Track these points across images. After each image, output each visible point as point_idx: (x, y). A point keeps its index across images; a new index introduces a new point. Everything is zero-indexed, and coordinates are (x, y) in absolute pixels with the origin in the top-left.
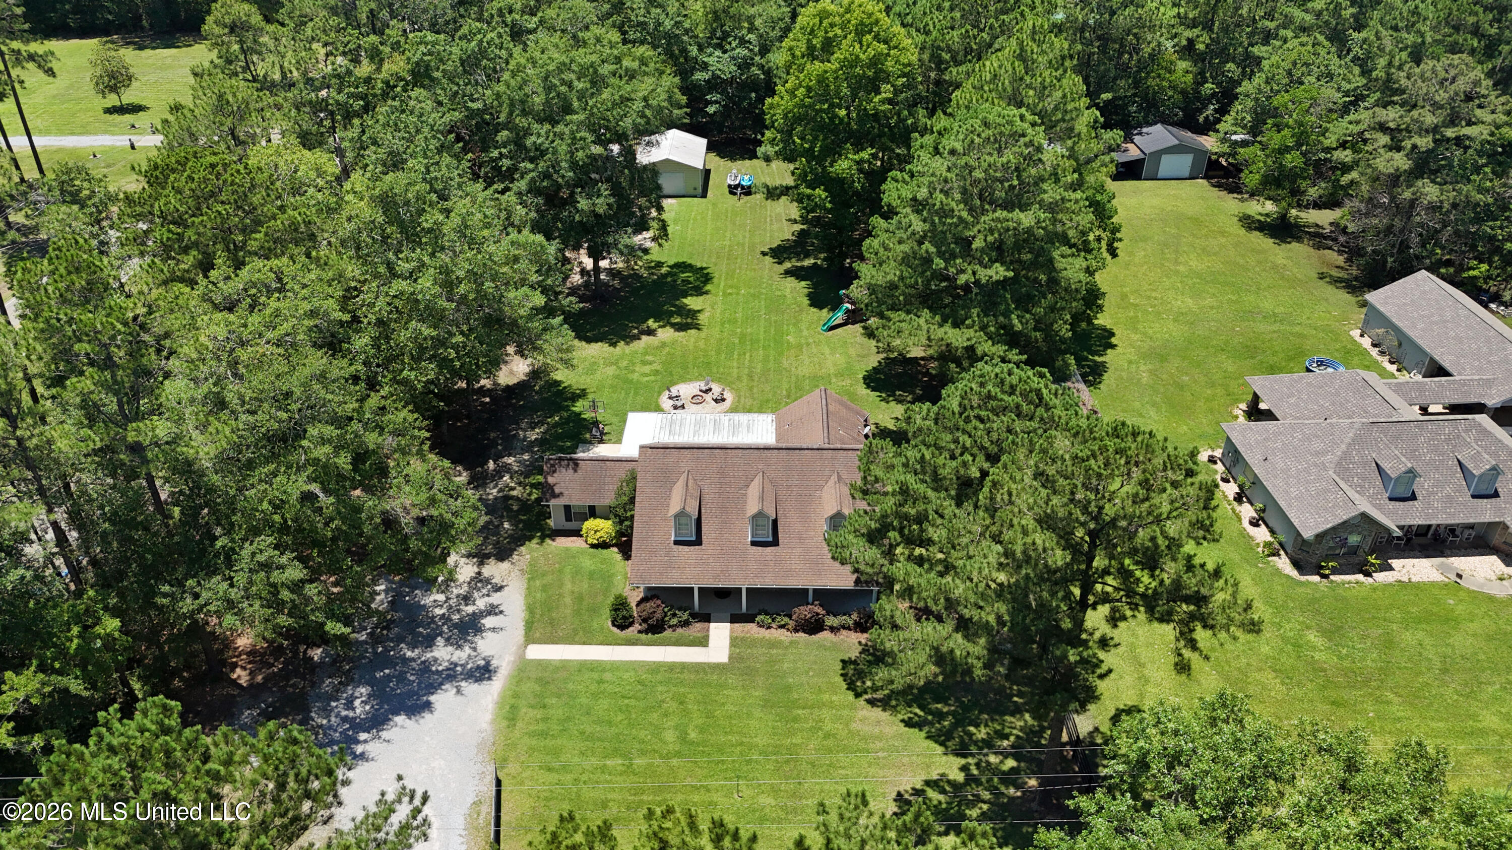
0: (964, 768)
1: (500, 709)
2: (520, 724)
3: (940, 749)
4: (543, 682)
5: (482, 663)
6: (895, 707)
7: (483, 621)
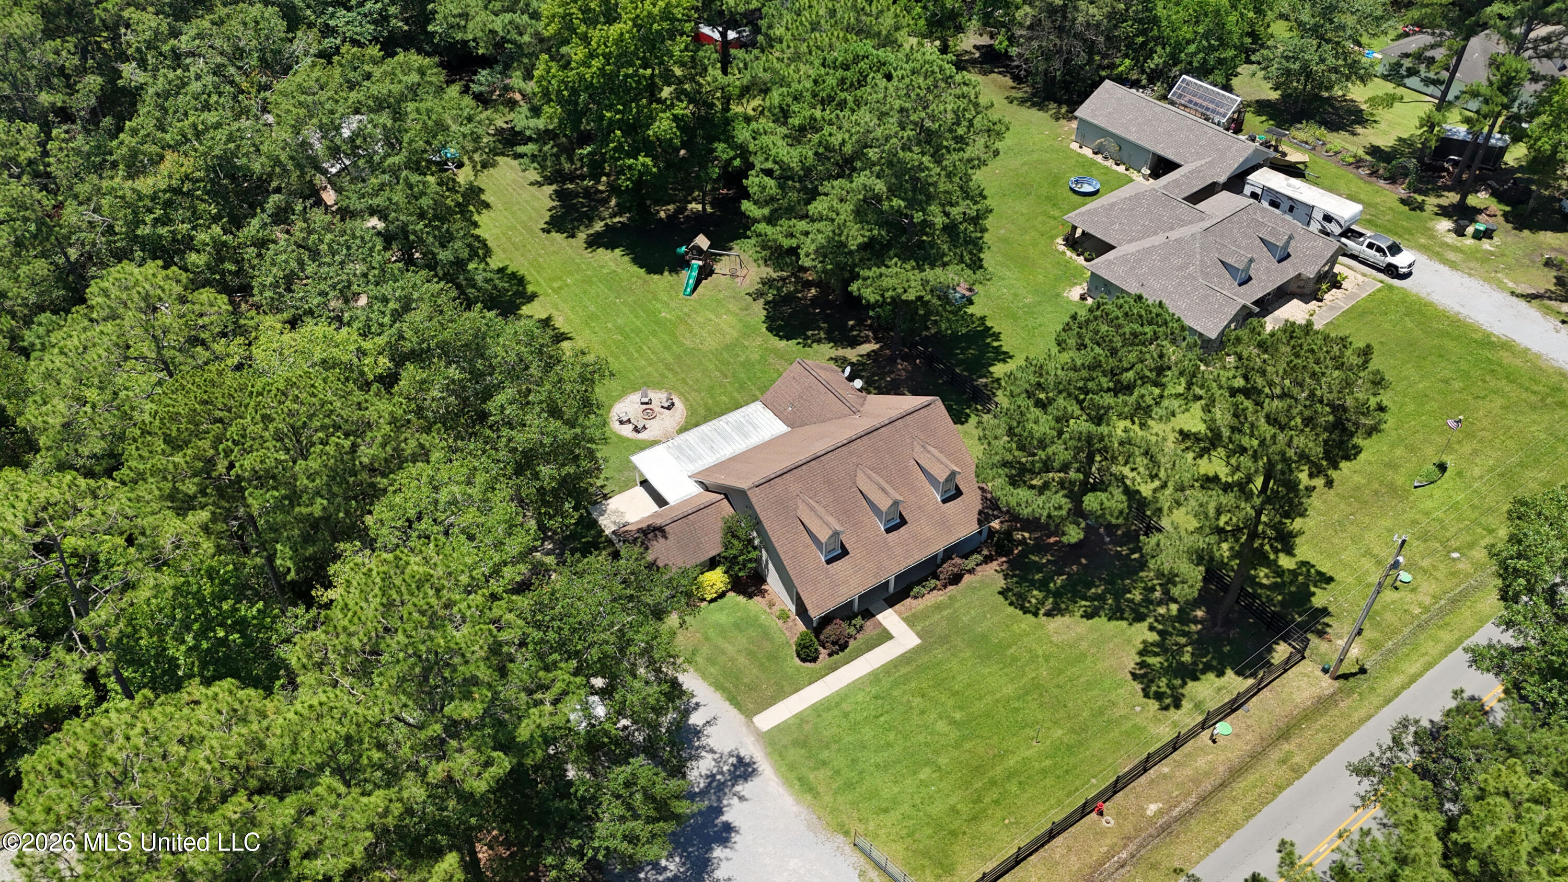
0: (1152, 628)
1: (791, 786)
2: (821, 789)
3: (1124, 624)
4: (802, 743)
5: (733, 760)
6: (1067, 609)
7: (691, 722)
